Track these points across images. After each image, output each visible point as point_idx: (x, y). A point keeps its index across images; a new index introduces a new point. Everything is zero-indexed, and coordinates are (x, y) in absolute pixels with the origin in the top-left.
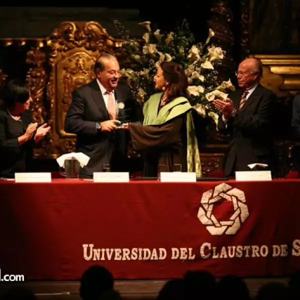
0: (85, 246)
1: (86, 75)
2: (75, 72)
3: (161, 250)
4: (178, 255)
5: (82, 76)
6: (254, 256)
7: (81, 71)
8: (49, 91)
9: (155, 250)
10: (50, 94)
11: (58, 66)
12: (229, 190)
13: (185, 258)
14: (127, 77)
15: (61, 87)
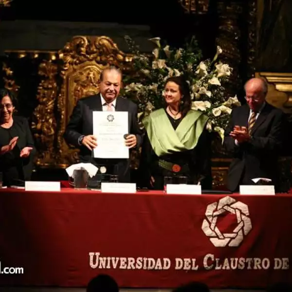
0: (91, 254)
1: (96, 88)
2: (86, 85)
3: (165, 260)
4: (181, 265)
5: (93, 88)
6: (255, 268)
7: (91, 84)
9: (159, 260)
10: (60, 105)
11: (69, 79)
12: (233, 203)
13: (189, 268)
14: (136, 91)
15: (72, 99)
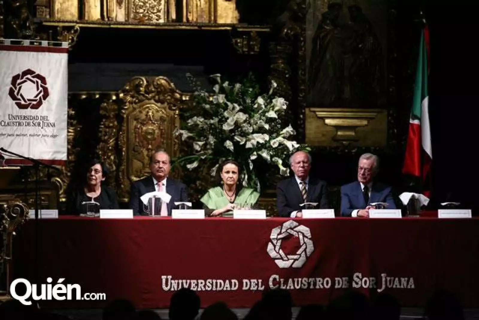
0: (164, 278)
1: (155, 126)
2: (145, 122)
3: (233, 281)
4: (248, 286)
5: (152, 126)
6: (318, 287)
7: (151, 122)
8: (121, 140)
9: (227, 281)
10: (121, 143)
11: (129, 117)
12: (296, 227)
13: (255, 288)
14: (198, 125)
15: (132, 136)
